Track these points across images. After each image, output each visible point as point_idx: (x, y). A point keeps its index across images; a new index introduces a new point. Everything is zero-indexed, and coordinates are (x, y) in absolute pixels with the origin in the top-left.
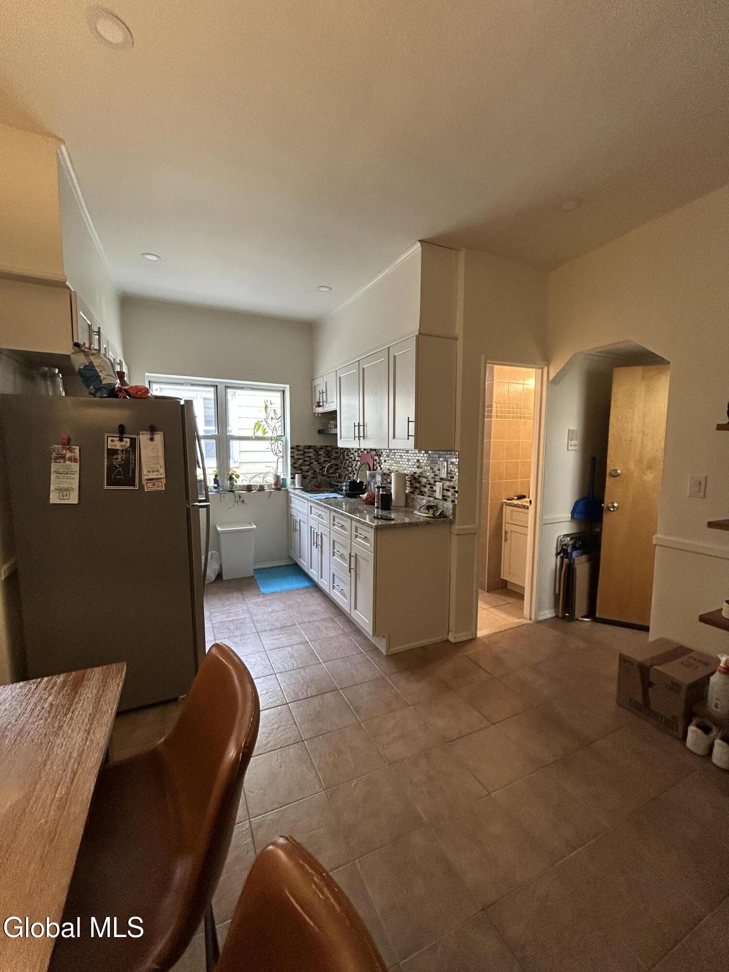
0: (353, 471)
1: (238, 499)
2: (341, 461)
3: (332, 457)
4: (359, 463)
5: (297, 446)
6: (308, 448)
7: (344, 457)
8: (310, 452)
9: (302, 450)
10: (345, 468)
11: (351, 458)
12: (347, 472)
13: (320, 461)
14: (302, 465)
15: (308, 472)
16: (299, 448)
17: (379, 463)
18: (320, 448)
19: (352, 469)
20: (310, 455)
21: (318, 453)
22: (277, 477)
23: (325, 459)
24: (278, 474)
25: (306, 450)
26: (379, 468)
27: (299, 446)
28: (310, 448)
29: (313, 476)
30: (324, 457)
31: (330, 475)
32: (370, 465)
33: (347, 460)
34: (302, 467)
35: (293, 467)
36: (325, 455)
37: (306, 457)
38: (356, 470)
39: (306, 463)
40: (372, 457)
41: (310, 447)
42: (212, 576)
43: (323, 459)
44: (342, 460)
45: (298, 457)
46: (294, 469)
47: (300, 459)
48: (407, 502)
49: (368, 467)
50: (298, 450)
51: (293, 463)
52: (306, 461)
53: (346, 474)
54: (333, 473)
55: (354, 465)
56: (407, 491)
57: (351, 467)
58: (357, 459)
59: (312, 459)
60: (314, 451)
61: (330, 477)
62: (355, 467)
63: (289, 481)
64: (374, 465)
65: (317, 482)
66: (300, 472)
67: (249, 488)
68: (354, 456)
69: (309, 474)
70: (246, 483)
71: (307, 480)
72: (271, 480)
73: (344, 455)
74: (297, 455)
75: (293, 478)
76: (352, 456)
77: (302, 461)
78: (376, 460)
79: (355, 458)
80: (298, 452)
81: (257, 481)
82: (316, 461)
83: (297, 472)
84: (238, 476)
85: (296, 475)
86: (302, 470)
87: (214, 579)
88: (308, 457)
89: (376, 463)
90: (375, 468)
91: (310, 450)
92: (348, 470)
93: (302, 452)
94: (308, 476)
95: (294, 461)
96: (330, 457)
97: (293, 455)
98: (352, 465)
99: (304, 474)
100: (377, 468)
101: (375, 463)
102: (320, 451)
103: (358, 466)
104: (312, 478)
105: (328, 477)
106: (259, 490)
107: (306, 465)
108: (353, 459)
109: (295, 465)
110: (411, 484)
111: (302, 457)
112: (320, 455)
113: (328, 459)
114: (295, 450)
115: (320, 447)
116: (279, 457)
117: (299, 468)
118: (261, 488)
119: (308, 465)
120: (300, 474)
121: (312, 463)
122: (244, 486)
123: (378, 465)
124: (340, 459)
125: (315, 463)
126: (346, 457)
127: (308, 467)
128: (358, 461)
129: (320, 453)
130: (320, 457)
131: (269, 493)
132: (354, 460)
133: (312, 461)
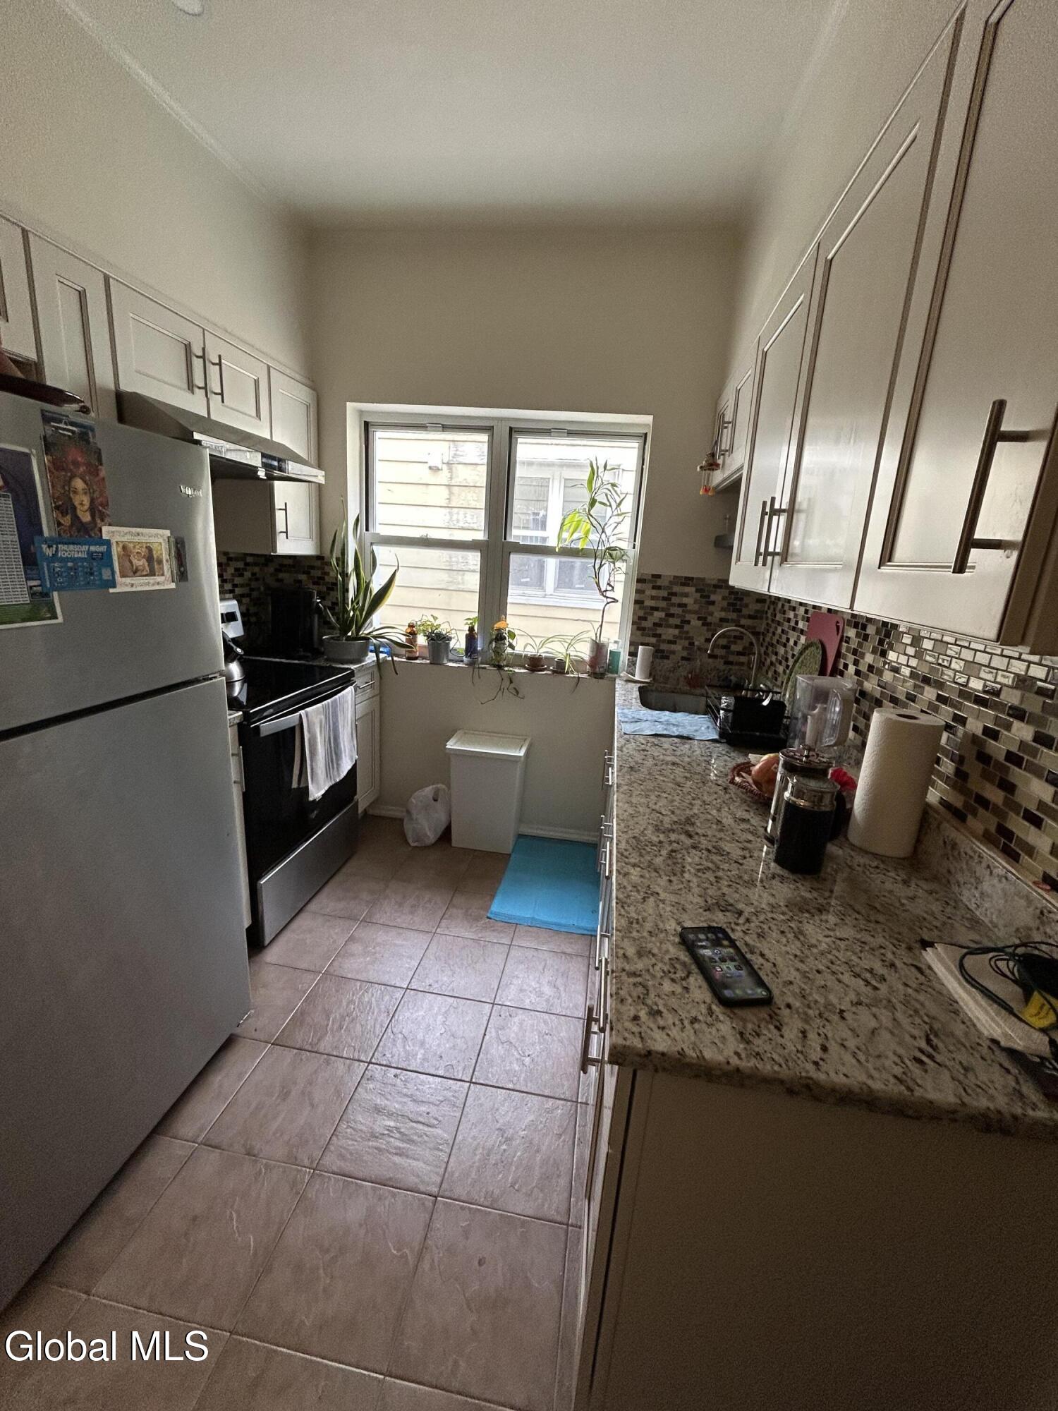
0: (787, 660)
1: (507, 682)
2: (768, 624)
3: (745, 611)
4: (803, 639)
5: (654, 576)
6: (683, 584)
7: (775, 616)
8: (686, 595)
9: (666, 588)
10: (772, 645)
11: (789, 620)
12: (774, 658)
13: (709, 619)
14: (660, 625)
15: (674, 642)
16: (659, 583)
17: (855, 652)
18: (716, 586)
19: (786, 652)
20: (685, 600)
21: (709, 597)
22: (598, 648)
23: (723, 614)
24: (603, 640)
25: (676, 589)
26: (852, 669)
27: (659, 576)
28: (688, 585)
29: (685, 654)
30: (723, 609)
31: (731, 658)
32: (828, 651)
33: (779, 623)
34: (659, 631)
35: (638, 629)
36: (725, 604)
37: (673, 605)
38: (793, 656)
39: (672, 621)
40: (838, 628)
41: (687, 581)
42: (429, 833)
43: (718, 614)
44: (770, 622)
45: (653, 603)
46: (639, 633)
47: (656, 609)
48: (918, 841)
49: (819, 657)
50: (654, 588)
51: (640, 618)
52: (672, 615)
53: (772, 663)
54: (739, 654)
55: (792, 642)
56: (933, 796)
57: (785, 645)
58: (801, 625)
59: (690, 612)
60: (697, 591)
61: (731, 663)
62: (792, 649)
63: (624, 658)
64: (839, 655)
65: (691, 673)
66: (653, 640)
67: (535, 664)
68: (796, 616)
69: (677, 647)
70: (530, 651)
71: (667, 664)
72: (584, 651)
73: (774, 610)
74: (653, 598)
75: (633, 654)
76: (791, 615)
77: (662, 615)
78: (848, 640)
79: (797, 623)
80: (654, 593)
81: (556, 650)
82: (699, 619)
83: (647, 640)
84: (512, 635)
85: (640, 647)
86: (660, 635)
87: (433, 841)
88: (680, 605)
89: (848, 649)
90: (841, 667)
91: (687, 589)
92: (776, 654)
93: (664, 593)
94: (673, 652)
95: (641, 613)
96: (740, 611)
97: (640, 597)
98: (788, 640)
99: (664, 647)
100: (846, 666)
101: (843, 651)
102: (714, 593)
103: (799, 648)
104: (683, 658)
105: (727, 663)
106: (554, 672)
107: (670, 626)
108: (792, 624)
109: (644, 624)
110: (961, 775)
111: (663, 604)
112: (713, 603)
113: (734, 616)
114: (648, 586)
115: (714, 582)
116: (609, 600)
117: (651, 633)
118: (560, 668)
119: (677, 627)
120: (652, 645)
121: (688, 622)
122: (526, 656)
123: (851, 658)
124: (767, 618)
125: (696, 623)
126: (779, 617)
127: (676, 632)
128: (802, 632)
129: (713, 598)
130: (711, 608)
131: (576, 680)
132: (794, 629)
133: (688, 617)
